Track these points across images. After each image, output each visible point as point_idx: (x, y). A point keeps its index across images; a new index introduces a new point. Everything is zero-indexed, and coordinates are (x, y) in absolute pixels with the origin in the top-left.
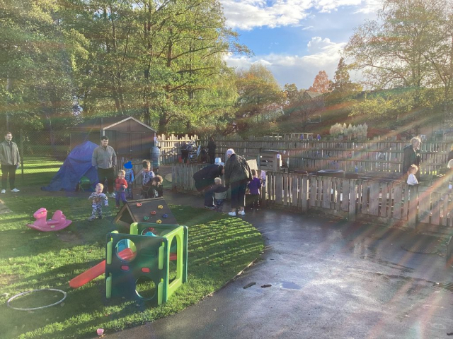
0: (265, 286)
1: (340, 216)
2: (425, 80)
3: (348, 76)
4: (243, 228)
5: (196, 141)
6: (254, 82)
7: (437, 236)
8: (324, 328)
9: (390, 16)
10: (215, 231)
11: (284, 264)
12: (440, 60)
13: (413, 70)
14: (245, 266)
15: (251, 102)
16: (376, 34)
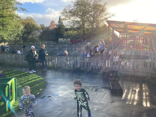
0: (49, 97)
1: (68, 69)
2: (86, 25)
3: (62, 23)
4: (35, 76)
5: (7, 45)
6: (28, 23)
7: (98, 72)
8: (74, 108)
9: (75, 4)
10: (24, 79)
11: (54, 88)
12: (90, 19)
13: (82, 22)
14: (40, 91)
15: (28, 30)
16: (71, 9)
